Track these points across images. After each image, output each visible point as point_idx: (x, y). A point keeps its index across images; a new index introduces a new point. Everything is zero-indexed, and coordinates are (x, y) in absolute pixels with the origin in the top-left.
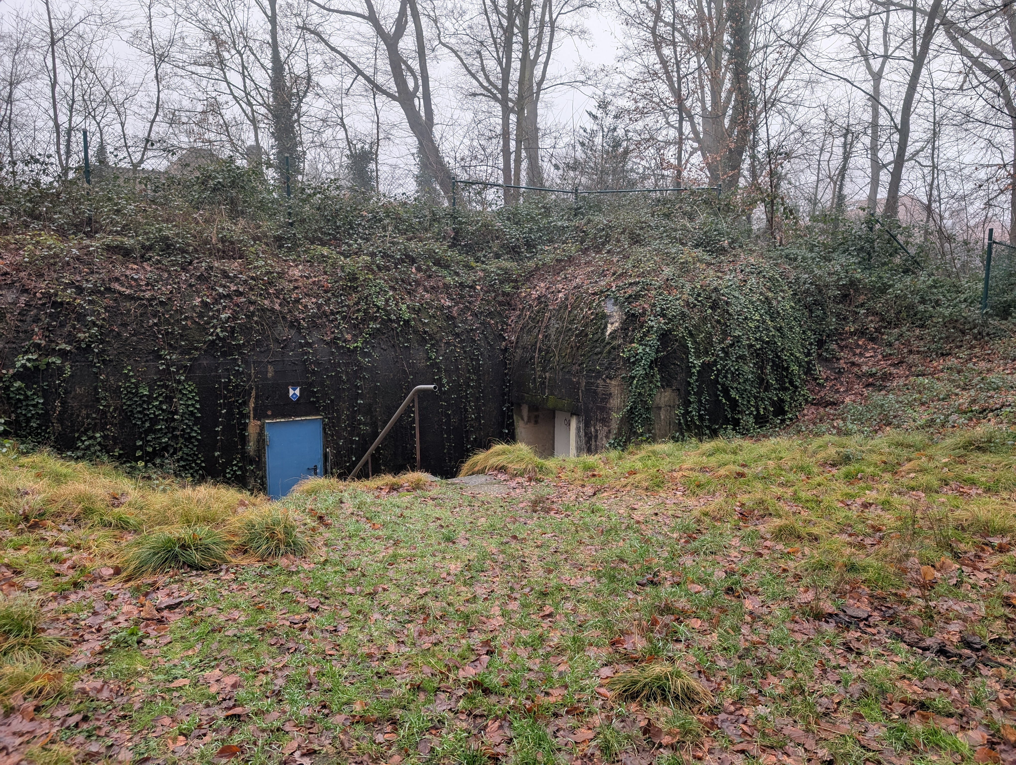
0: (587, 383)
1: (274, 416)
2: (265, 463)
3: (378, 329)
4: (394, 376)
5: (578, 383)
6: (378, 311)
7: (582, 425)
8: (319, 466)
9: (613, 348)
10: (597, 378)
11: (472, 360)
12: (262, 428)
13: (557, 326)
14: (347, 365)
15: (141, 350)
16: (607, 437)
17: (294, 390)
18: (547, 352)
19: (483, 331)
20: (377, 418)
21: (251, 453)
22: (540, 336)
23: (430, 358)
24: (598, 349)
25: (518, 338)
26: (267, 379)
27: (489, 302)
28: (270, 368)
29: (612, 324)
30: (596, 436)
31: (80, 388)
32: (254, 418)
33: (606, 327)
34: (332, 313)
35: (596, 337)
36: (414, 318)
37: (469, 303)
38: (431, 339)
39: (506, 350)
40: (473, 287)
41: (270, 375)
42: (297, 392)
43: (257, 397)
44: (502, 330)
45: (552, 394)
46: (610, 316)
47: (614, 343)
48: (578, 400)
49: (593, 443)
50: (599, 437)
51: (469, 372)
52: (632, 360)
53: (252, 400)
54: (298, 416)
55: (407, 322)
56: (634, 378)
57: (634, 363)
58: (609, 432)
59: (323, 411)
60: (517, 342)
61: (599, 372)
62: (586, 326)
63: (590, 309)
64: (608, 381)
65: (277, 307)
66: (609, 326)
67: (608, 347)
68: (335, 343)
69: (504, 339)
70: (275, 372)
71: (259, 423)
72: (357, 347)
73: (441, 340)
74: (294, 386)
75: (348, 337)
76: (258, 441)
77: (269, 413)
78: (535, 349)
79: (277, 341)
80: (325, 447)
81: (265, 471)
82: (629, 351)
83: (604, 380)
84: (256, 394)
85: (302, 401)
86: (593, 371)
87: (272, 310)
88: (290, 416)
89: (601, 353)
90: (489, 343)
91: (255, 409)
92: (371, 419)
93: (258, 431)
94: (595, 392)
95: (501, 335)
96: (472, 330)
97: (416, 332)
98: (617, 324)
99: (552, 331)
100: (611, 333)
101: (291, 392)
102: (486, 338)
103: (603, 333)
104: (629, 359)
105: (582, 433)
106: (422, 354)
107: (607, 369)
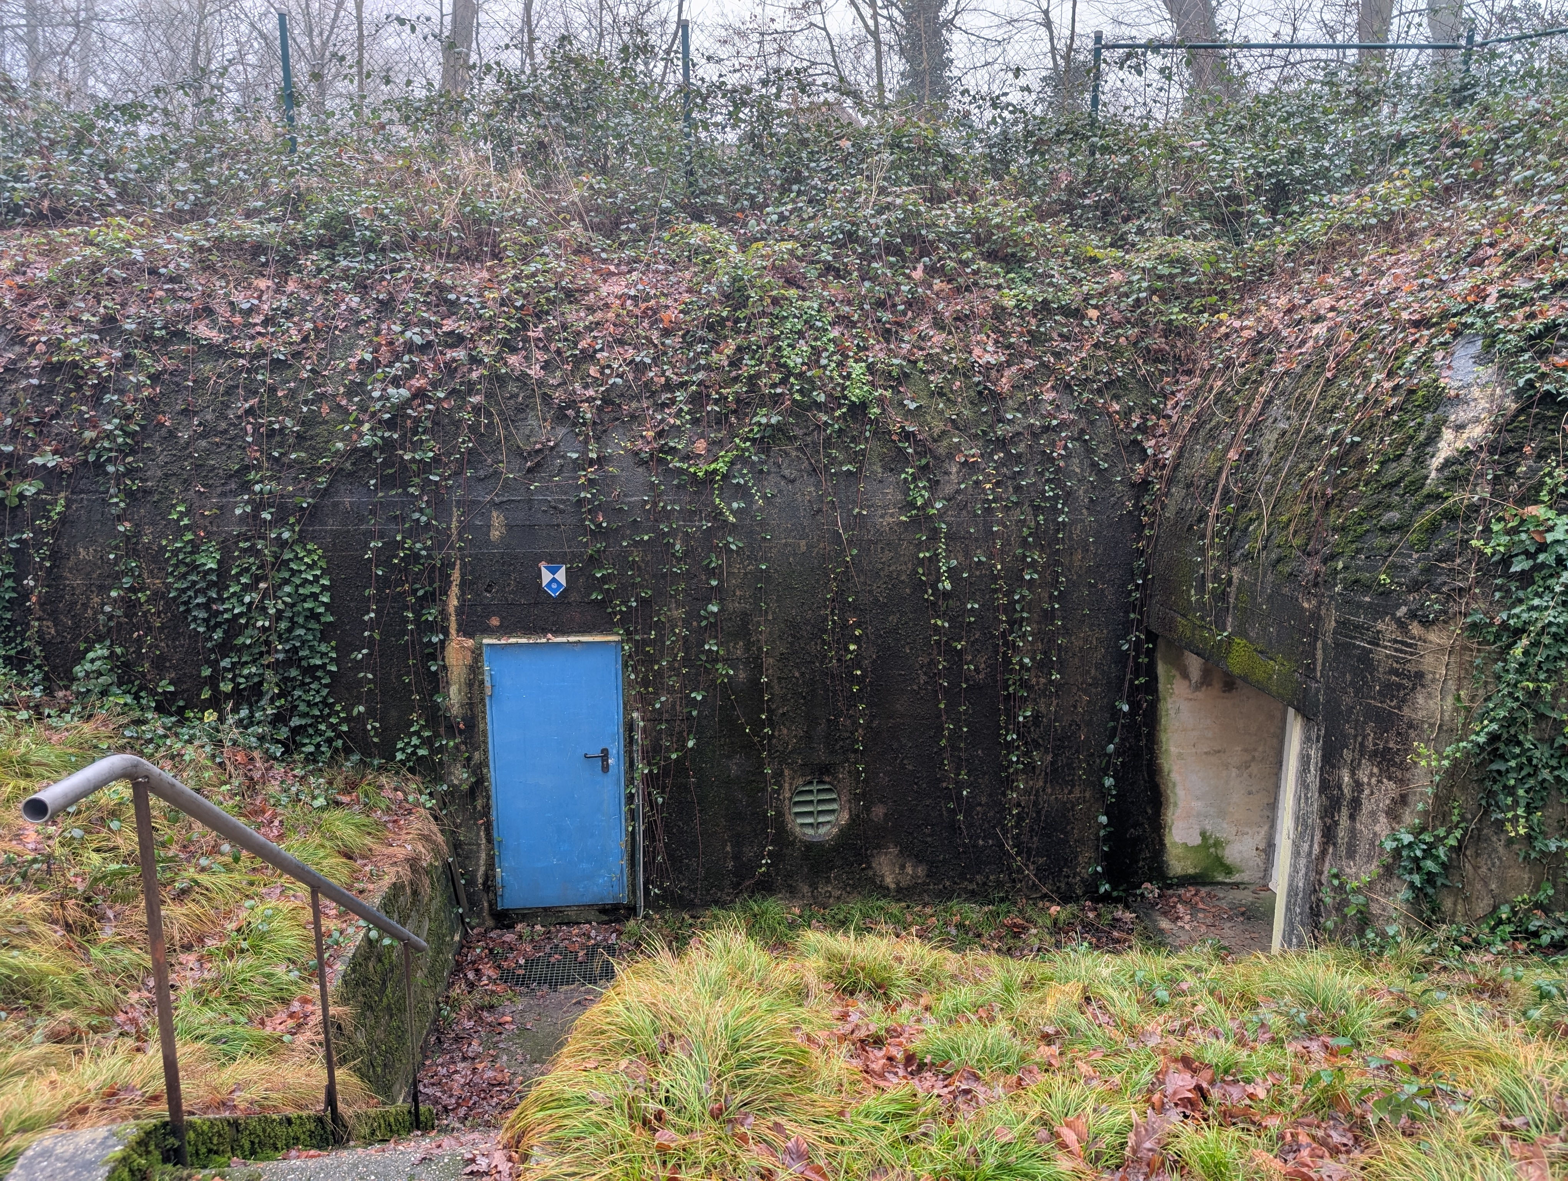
0: (1342, 624)
1: (506, 629)
2: (485, 732)
3: (778, 428)
4: (809, 546)
5: (1316, 617)
6: (784, 381)
7: (1315, 754)
8: (613, 751)
9: (1451, 516)
10: (1377, 612)
11: (1037, 510)
12: (477, 654)
13: (1283, 425)
14: (689, 515)
15: (213, 469)
16: (1393, 815)
17: (553, 571)
18: (1243, 506)
19: (1082, 432)
20: (760, 649)
21: (455, 711)
22: (1233, 455)
23: (912, 505)
24: (1394, 516)
25: (1180, 454)
26: (488, 542)
27: (1115, 353)
28: (497, 519)
29: (1460, 428)
30: (1356, 804)
31: (86, 548)
32: (458, 631)
33: (1434, 437)
34: (668, 386)
35: (1393, 471)
36: (881, 400)
37: (1057, 355)
38: (920, 454)
39: (1145, 485)
40: (1077, 314)
41: (495, 534)
42: (561, 576)
43: (462, 585)
44: (1142, 429)
45: (1243, 634)
46: (1457, 400)
47: (1461, 497)
48: (1310, 670)
49: (1344, 821)
50: (1367, 807)
51: (1024, 543)
52: (1518, 566)
53: (454, 590)
54: (563, 633)
55: (859, 409)
56: (1518, 633)
57: (1525, 579)
58: (1403, 800)
59: (623, 623)
60: (1176, 467)
61: (1386, 594)
62: (1367, 430)
63: (1390, 375)
64: (1415, 629)
65: (535, 372)
66: (1448, 434)
67: (1432, 511)
68: (661, 461)
69: (1143, 456)
70: (510, 527)
71: (470, 643)
72: (715, 472)
73: (950, 456)
74: (554, 562)
75: (701, 446)
76: (470, 684)
77: (495, 621)
78: (1214, 490)
79: (518, 452)
80: (627, 708)
81: (486, 752)
82: (1513, 532)
83: (1402, 625)
84: (463, 575)
85: (574, 597)
86: (1367, 588)
87: (523, 378)
88: (544, 631)
89: (1401, 528)
90: (1094, 465)
91: (459, 611)
92: (747, 649)
93: (469, 661)
94: (1365, 657)
95: (1135, 442)
96: (1047, 429)
97: (881, 433)
98: (1476, 432)
99: (1269, 439)
100: (1447, 463)
101: (546, 577)
102: (1090, 451)
103: (1420, 460)
104: (1506, 561)
105: (1313, 778)
106: (891, 494)
107: (1415, 586)
